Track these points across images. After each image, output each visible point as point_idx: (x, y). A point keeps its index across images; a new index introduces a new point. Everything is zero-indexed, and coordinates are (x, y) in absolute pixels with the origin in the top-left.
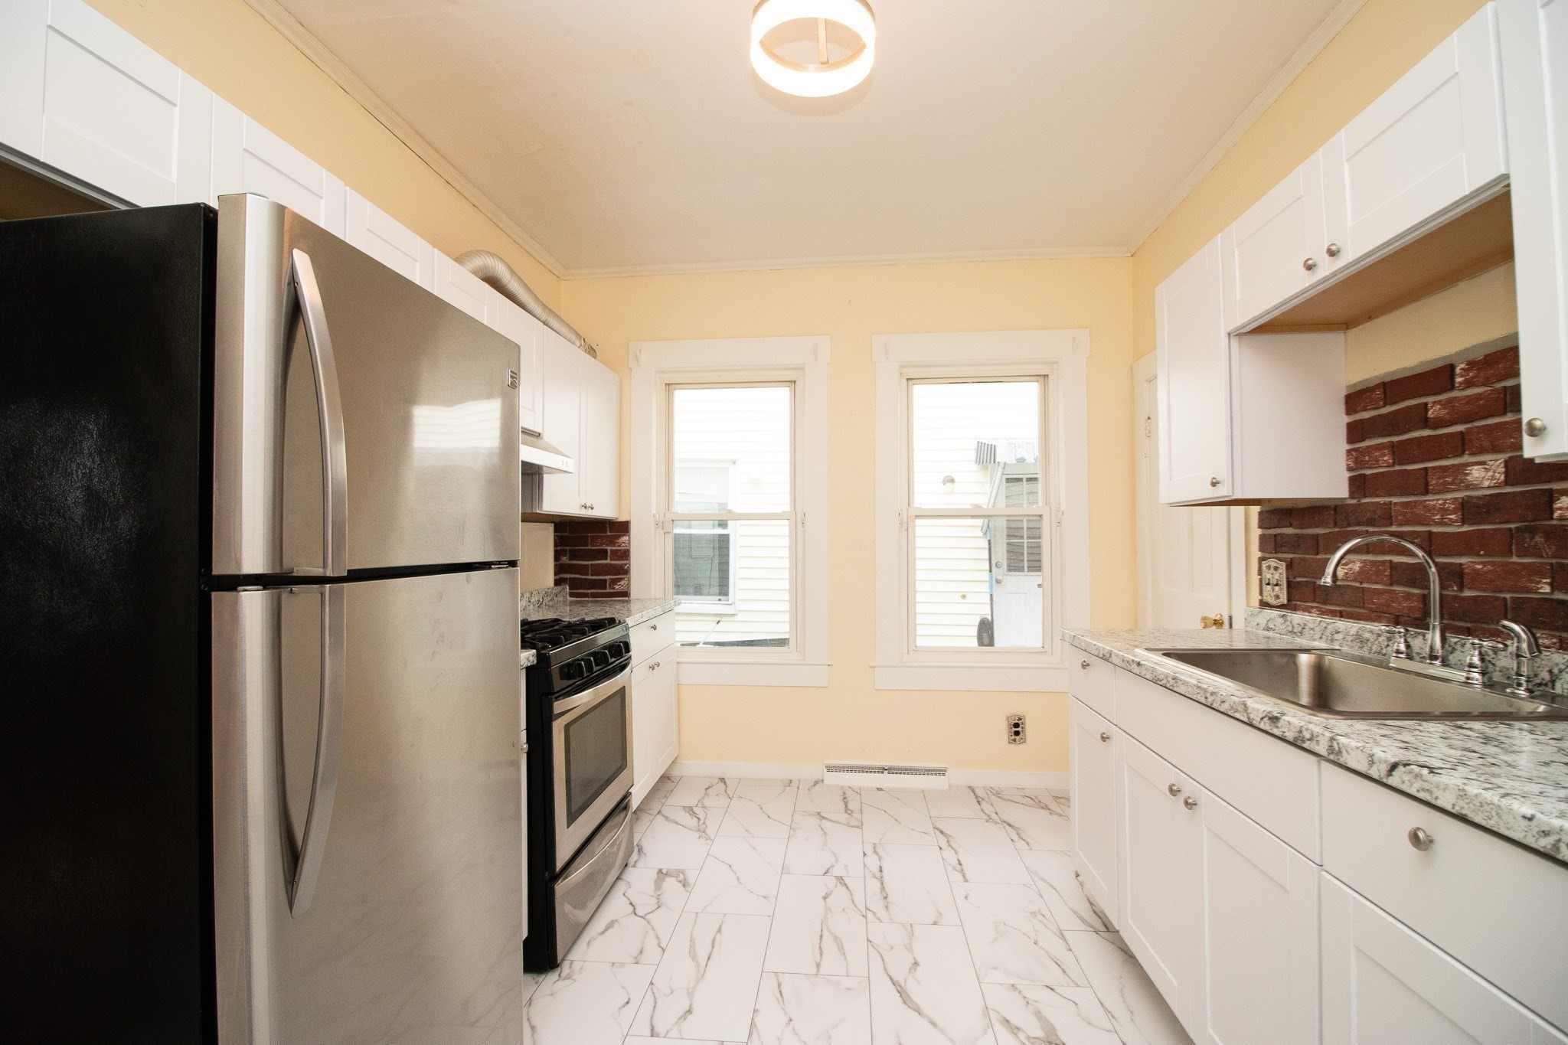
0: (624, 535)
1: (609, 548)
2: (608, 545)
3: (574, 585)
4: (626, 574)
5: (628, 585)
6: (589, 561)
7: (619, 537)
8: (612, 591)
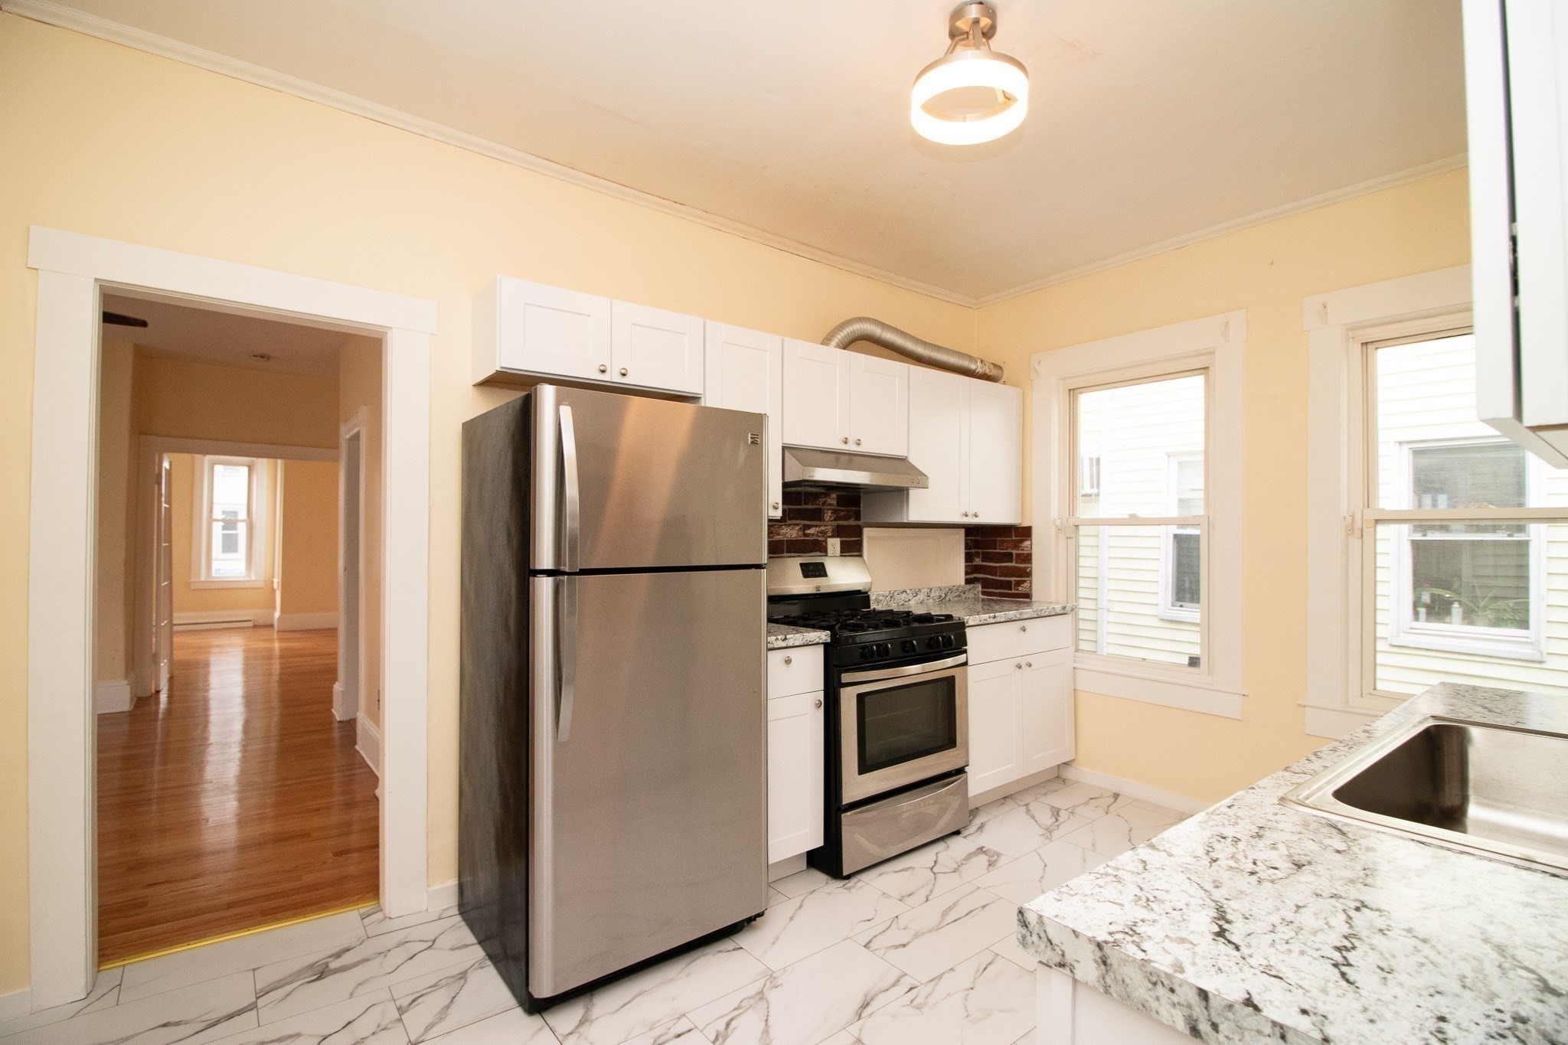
0: (1027, 540)
1: (1014, 552)
2: (1012, 549)
3: (986, 584)
4: (1028, 577)
5: (1031, 587)
6: (996, 563)
7: (1022, 541)
8: (1017, 592)
